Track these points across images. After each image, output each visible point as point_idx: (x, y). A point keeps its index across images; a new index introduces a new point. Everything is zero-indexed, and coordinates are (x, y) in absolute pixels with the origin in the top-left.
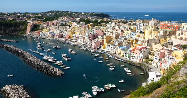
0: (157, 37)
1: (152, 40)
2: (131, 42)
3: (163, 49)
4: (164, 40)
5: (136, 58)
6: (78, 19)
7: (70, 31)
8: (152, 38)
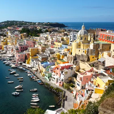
0: (85, 53)
1: (79, 56)
2: (57, 57)
3: (91, 71)
4: (94, 57)
5: (56, 80)
6: (20, 29)
7: (2, 41)
8: (80, 54)
